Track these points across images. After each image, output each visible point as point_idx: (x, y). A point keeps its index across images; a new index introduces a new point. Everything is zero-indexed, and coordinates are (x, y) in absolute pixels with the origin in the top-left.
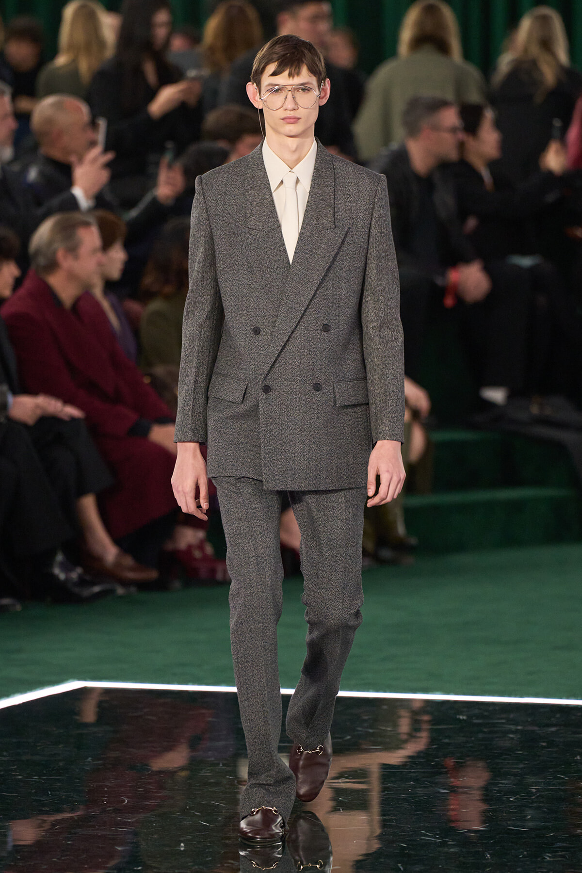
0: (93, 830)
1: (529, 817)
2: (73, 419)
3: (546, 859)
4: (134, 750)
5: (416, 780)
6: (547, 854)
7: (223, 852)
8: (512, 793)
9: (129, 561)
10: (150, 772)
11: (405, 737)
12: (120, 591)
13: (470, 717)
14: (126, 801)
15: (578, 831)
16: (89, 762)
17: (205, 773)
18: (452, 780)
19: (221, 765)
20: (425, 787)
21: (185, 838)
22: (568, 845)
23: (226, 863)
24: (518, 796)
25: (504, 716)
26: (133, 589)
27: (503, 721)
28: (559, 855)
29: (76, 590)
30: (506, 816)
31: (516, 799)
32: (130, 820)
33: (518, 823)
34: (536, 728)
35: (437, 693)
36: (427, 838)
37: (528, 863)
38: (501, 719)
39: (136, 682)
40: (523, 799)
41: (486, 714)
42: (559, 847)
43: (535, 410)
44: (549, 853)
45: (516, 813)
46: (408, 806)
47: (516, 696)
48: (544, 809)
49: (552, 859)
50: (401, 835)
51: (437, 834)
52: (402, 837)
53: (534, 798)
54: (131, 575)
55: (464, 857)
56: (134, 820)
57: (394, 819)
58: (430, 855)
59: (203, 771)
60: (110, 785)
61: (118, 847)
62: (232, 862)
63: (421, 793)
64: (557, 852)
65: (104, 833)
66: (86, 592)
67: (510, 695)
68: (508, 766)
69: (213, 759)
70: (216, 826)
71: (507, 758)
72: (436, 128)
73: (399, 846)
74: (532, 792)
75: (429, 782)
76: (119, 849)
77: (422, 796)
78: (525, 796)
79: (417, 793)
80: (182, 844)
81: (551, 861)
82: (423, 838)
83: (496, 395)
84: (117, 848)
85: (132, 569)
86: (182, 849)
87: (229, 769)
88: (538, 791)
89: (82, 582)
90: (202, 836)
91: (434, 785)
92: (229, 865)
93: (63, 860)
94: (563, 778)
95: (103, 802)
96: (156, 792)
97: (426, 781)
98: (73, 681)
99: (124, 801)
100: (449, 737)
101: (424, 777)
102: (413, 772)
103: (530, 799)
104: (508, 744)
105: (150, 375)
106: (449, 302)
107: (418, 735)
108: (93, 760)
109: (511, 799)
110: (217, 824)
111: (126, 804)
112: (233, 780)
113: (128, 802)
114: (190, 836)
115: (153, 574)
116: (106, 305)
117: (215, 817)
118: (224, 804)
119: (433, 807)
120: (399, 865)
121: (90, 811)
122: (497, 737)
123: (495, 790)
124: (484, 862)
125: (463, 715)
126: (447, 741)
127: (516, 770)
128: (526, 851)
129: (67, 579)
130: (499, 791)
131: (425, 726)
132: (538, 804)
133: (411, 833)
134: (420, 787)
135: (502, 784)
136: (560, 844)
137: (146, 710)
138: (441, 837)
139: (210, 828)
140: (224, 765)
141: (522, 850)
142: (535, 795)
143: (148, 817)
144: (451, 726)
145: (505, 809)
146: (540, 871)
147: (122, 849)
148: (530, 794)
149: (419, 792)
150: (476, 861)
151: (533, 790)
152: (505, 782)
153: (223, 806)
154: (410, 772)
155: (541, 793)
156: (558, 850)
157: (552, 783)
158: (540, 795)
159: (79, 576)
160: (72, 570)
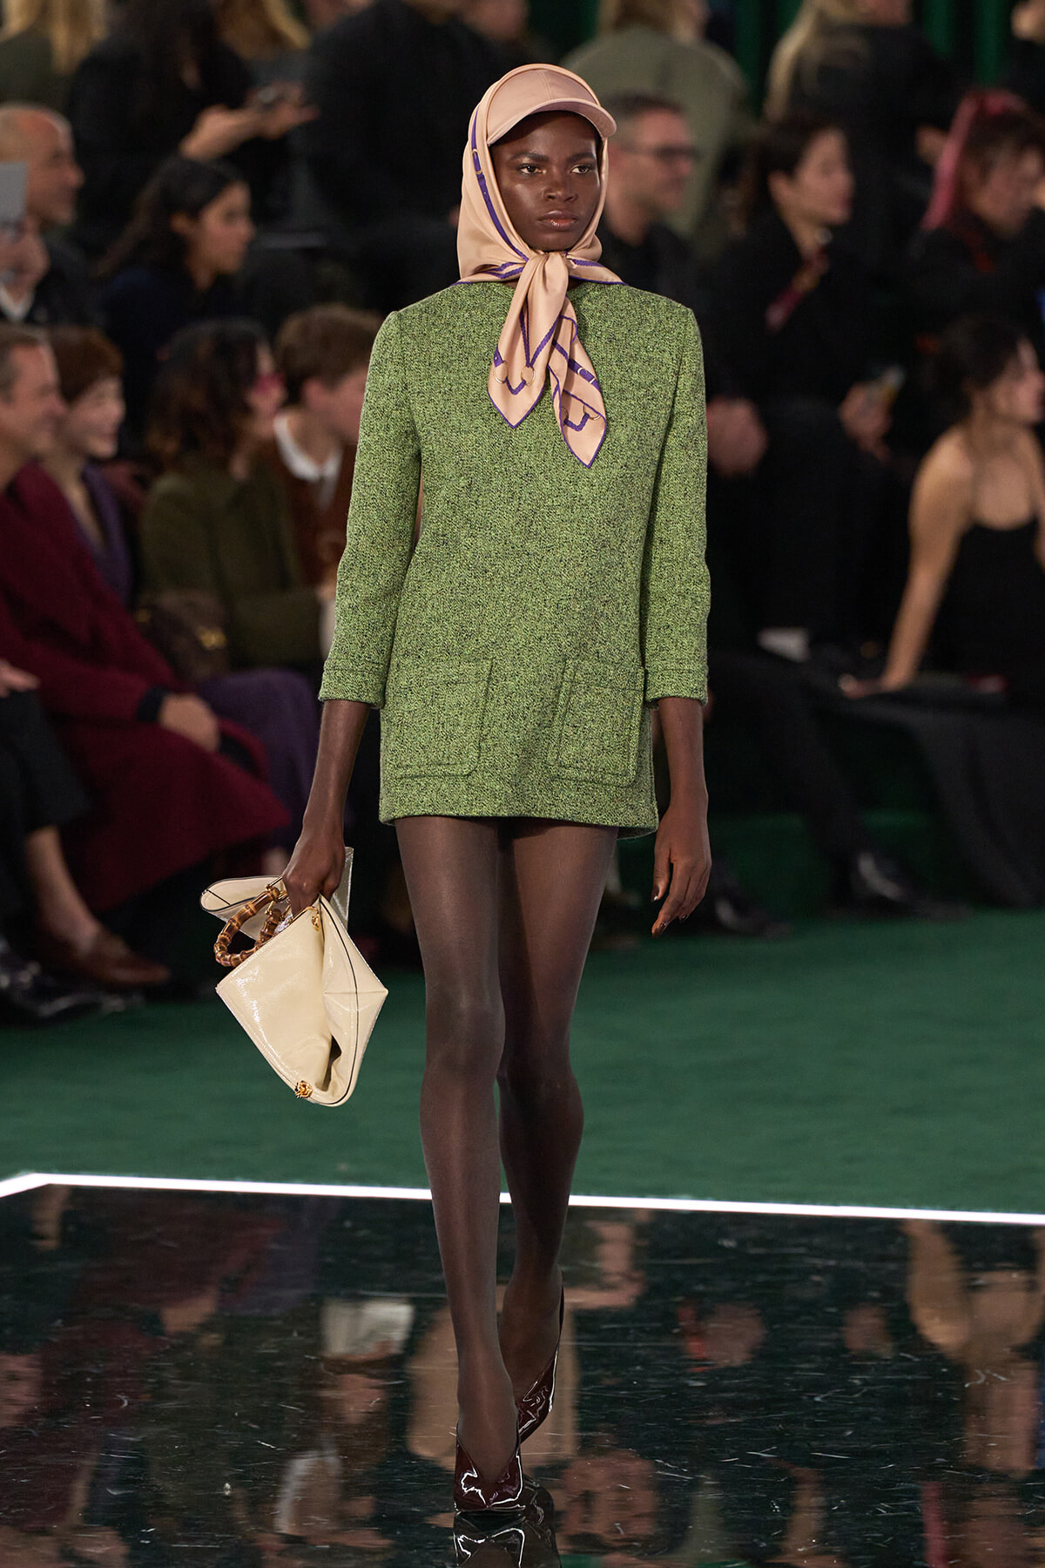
0: (66, 1457)
1: (849, 1433)
2: (17, 693)
3: (881, 1512)
5: (645, 1363)
8: (819, 1386)
9: (117, 949)
13: (742, 1243)
14: (126, 1404)
15: (938, 1459)
16: (58, 1328)
17: (265, 1348)
19: (295, 1334)
20: (660, 1376)
21: (232, 1473)
22: (919, 1486)
24: (830, 1394)
25: (804, 1240)
27: (802, 1250)
28: (905, 1506)
29: (29, 1005)
30: (807, 1431)
31: (823, 1399)
32: (131, 1439)
33: (830, 1445)
34: (860, 1264)
35: (684, 1196)
36: (667, 1474)
37: (848, 1521)
38: (800, 1246)
39: (141, 1176)
40: (840, 1399)
41: (771, 1236)
42: (904, 1492)
44: (884, 1502)
45: (825, 1425)
46: (632, 1413)
48: (877, 1418)
49: (890, 1514)
50: (620, 1467)
51: (684, 1467)
52: (621, 1471)
53: (858, 1398)
55: (733, 1509)
56: (139, 1438)
58: (673, 1506)
59: (263, 1345)
60: (95, 1371)
61: (112, 1490)
62: (318, 1519)
63: (656, 1387)
64: (898, 1499)
66: (47, 1009)
67: (814, 1201)
68: (810, 1336)
69: (279, 1322)
70: (289, 1450)
71: (809, 1320)
73: (617, 1488)
74: (854, 1386)
75: (668, 1366)
76: (115, 1493)
77: (658, 1393)
78: (842, 1393)
79: (648, 1388)
80: (227, 1485)
82: (660, 1472)
83: (789, 643)
84: (110, 1491)
86: (227, 1493)
87: (309, 1341)
88: (865, 1383)
89: (41, 991)
90: (262, 1468)
91: (677, 1373)
93: (14, 1514)
94: (909, 1360)
95: (84, 1404)
96: (177, 1384)
97: (665, 1365)
98: (27, 1174)
99: (121, 1402)
100: (704, 1281)
101: (659, 1358)
102: (640, 1348)
103: (851, 1399)
104: (808, 1294)
108: (64, 1325)
109: (818, 1399)
110: (289, 1445)
111: (126, 1407)
112: (316, 1362)
113: (129, 1404)
114: (240, 1468)
115: (161, 973)
117: (285, 1432)
118: (302, 1408)
119: (676, 1413)
120: (618, 1524)
121: (61, 1421)
122: (790, 1281)
123: (786, 1381)
124: (769, 1518)
125: (730, 1239)
126: (701, 1288)
127: (823, 1344)
128: (844, 1498)
129: (12, 986)
130: (795, 1384)
132: (865, 1409)
134: (653, 1376)
135: (802, 1370)
136: (906, 1483)
137: (159, 1229)
138: (692, 1472)
139: (277, 1453)
140: (300, 1334)
141: (837, 1497)
142: (860, 1391)
143: (166, 1432)
144: (709, 1261)
145: (806, 1418)
146: (869, 1537)
147: (120, 1493)
148: (851, 1389)
149: (652, 1386)
150: (754, 1517)
151: (856, 1381)
152: (807, 1366)
153: (302, 1411)
154: (635, 1348)
155: (870, 1388)
156: (900, 1495)
157: (890, 1368)
158: (869, 1390)
159: (35, 978)
160: (21, 967)
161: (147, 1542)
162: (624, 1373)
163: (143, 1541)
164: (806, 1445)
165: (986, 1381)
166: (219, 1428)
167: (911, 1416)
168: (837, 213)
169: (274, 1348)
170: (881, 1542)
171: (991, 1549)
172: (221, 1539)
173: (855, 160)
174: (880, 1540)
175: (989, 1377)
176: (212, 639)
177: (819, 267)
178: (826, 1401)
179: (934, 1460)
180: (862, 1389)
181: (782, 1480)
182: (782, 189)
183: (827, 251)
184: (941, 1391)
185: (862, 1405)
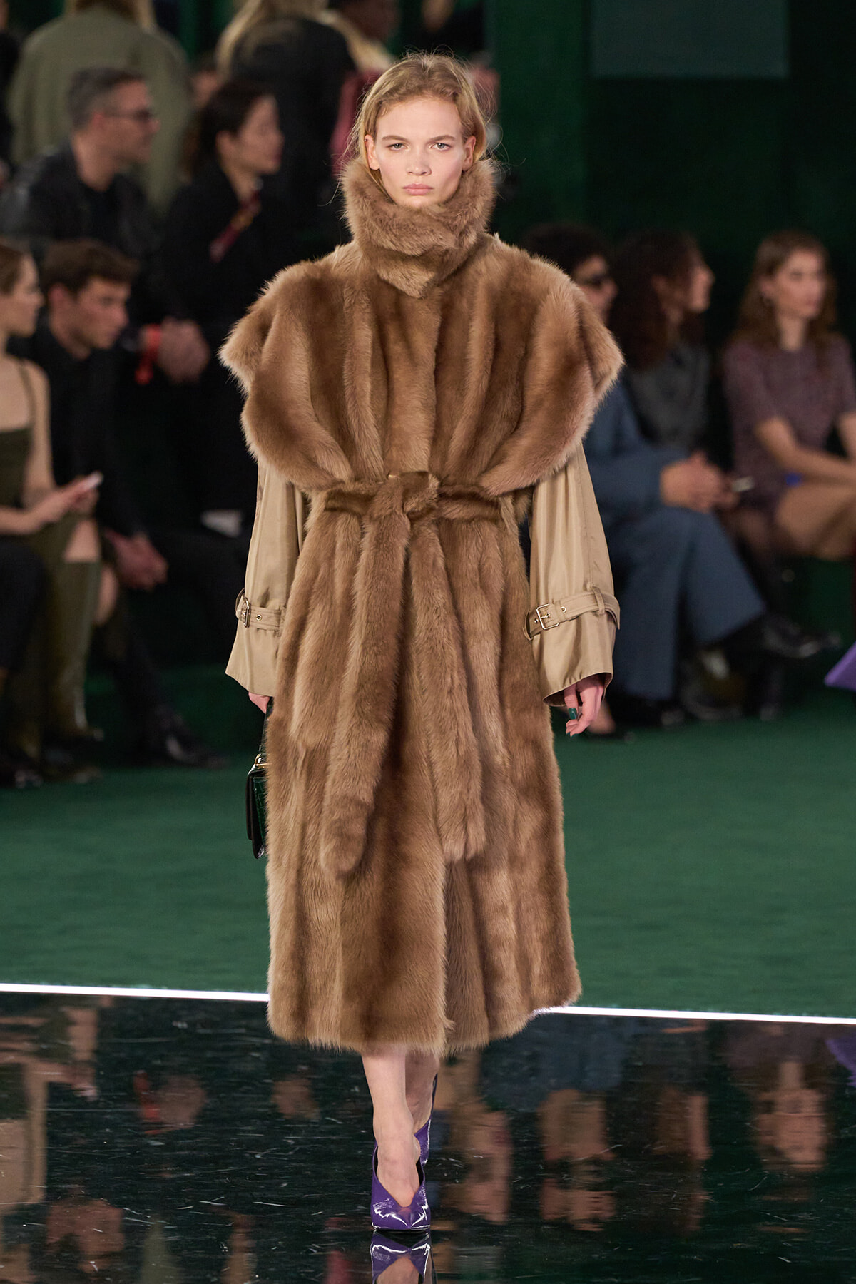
1: (285, 1185)
3: (312, 1252)
5: (113, 1126)
6: (314, 1245)
8: (258, 1145)
13: (192, 1025)
20: (125, 1136)
22: (343, 1230)
24: (268, 1151)
25: (243, 1023)
27: (243, 1031)
28: (333, 1246)
30: (250, 1184)
31: (262, 1156)
33: (269, 1195)
36: (134, 1220)
37: (286, 1259)
38: (240, 1027)
40: (276, 1156)
41: (216, 1019)
42: (333, 1235)
44: (316, 1243)
45: (265, 1178)
46: (103, 1168)
48: (307, 1172)
49: (321, 1253)
50: (93, 1214)
51: (148, 1213)
52: (94, 1217)
53: (292, 1155)
55: (188, 1250)
58: (139, 1247)
63: (122, 1146)
64: (328, 1241)
68: (251, 1103)
71: (249, 1090)
72: (112, 113)
73: (89, 1231)
74: (288, 1145)
75: (131, 1128)
77: (123, 1151)
78: (278, 1151)
79: (116, 1147)
81: (320, 1255)
82: (126, 1218)
83: (225, 523)
88: (297, 1142)
91: (140, 1134)
94: (334, 1123)
97: (129, 1127)
100: (161, 1057)
101: (124, 1121)
102: (107, 1113)
103: (286, 1156)
104: (249, 1067)
106: (144, 375)
109: (258, 1156)
119: (138, 1168)
120: (92, 1263)
122: (234, 1057)
123: (232, 1141)
124: (219, 1257)
125: (182, 1022)
126: (159, 1062)
127: (261, 1110)
128: (281, 1240)
130: (239, 1144)
132: (298, 1165)
133: (108, 1211)
134: (120, 1137)
135: (244, 1131)
136: (334, 1228)
138: (154, 1218)
141: (276, 1239)
142: (292, 1149)
144: (164, 1040)
145: (248, 1172)
146: (303, 1273)
148: (286, 1148)
149: (119, 1145)
150: (207, 1256)
151: (289, 1141)
152: (249, 1128)
154: (104, 1113)
155: (302, 1147)
156: (329, 1237)
157: (317, 1130)
158: (301, 1149)
162: (95, 1134)
164: (249, 1196)
167: (336, 1171)
168: (270, 165)
170: (313, 1277)
173: (284, 121)
174: (312, 1275)
177: (252, 210)
178: (264, 1158)
179: (356, 1208)
180: (295, 1148)
181: (230, 1225)
182: (226, 144)
183: (258, 196)
184: (360, 1149)
185: (295, 1161)
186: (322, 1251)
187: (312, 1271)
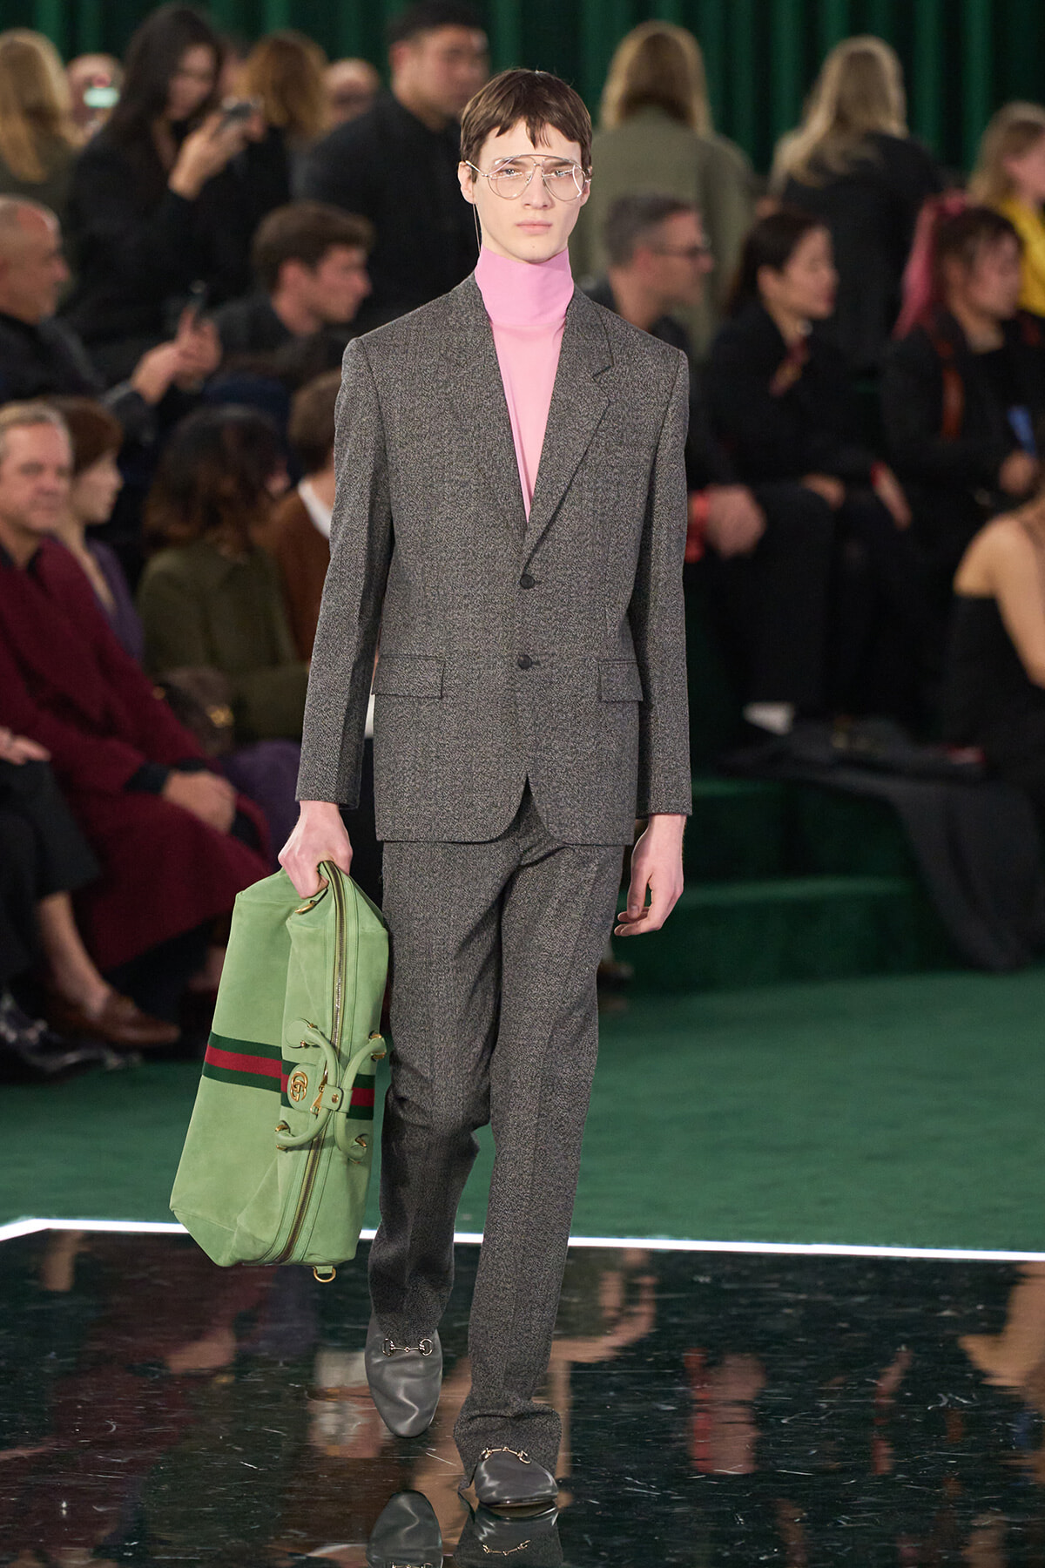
0: (54, 1478)
1: (814, 1452)
2: (30, 763)
3: (841, 1524)
4: (129, 1339)
5: (618, 1389)
6: (843, 1517)
7: (279, 1514)
8: (786, 1410)
9: (128, 1010)
10: (157, 1377)
11: (611, 1314)
12: (113, 1061)
13: (716, 1279)
14: (114, 1428)
16: (51, 1359)
17: (252, 1377)
18: (681, 1388)
19: (281, 1364)
20: (634, 1402)
21: (215, 1491)
22: (879, 1500)
23: (284, 1534)
24: (796, 1416)
25: (777, 1276)
26: (136, 1059)
27: (775, 1285)
28: (864, 1518)
29: (36, 1060)
30: (777, 1450)
31: (790, 1421)
32: (118, 1461)
33: (795, 1463)
34: (830, 1298)
35: (659, 1236)
36: (635, 1490)
37: (809, 1531)
38: (774, 1281)
39: (135, 1220)
40: (806, 1421)
41: (745, 1273)
42: (863, 1505)
43: (840, 743)
44: (845, 1514)
45: (791, 1444)
46: (604, 1434)
47: (797, 1241)
48: (841, 1438)
49: (851, 1525)
50: (590, 1485)
51: (652, 1483)
52: (591, 1488)
53: (824, 1420)
54: (132, 1034)
55: (698, 1522)
56: (125, 1460)
57: (580, 1457)
58: (640, 1518)
59: (250, 1374)
60: (85, 1399)
61: (98, 1507)
62: (297, 1532)
63: (628, 1411)
64: (860, 1512)
65: (74, 1483)
66: (54, 1063)
67: (787, 1239)
68: (780, 1364)
69: (266, 1354)
70: (270, 1470)
71: (778, 1349)
72: (661, 250)
73: (587, 1503)
74: (818, 1409)
75: (642, 1392)
76: (100, 1510)
77: (629, 1416)
78: (808, 1416)
79: (621, 1412)
80: (209, 1502)
81: (849, 1528)
82: (629, 1489)
83: (774, 717)
84: (95, 1508)
85: (133, 1024)
86: (208, 1510)
87: (295, 1371)
88: (831, 1406)
89: (46, 1046)
90: (246, 1488)
91: (649, 1397)
92: (290, 1537)
94: (875, 1385)
95: (75, 1428)
96: (167, 1412)
97: (637, 1390)
98: (28, 1219)
99: (111, 1428)
100: (677, 1314)
101: (632, 1384)
102: (614, 1375)
103: (816, 1422)
104: (779, 1325)
105: (166, 686)
106: (693, 551)
107: (636, 1309)
108: (58, 1356)
109: (784, 1421)
110: (270, 1465)
111: (114, 1432)
112: (301, 1390)
113: (117, 1429)
114: (224, 1487)
115: (171, 1033)
116: (88, 563)
117: (267, 1454)
118: (285, 1432)
119: (648, 1436)
120: (586, 1536)
121: (50, 1444)
122: (763, 1314)
123: (756, 1405)
124: (733, 1530)
125: (705, 1276)
126: (675, 1320)
127: (793, 1371)
128: (806, 1511)
129: (19, 1040)
130: (763, 1408)
131: (646, 1295)
132: (831, 1430)
133: (608, 1481)
134: (626, 1402)
135: (769, 1394)
136: (867, 1498)
137: (155, 1268)
138: (660, 1488)
139: (259, 1474)
140: (286, 1364)
141: (800, 1510)
142: (825, 1414)
143: (153, 1455)
144: (683, 1295)
145: (772, 1439)
146: (831, 1546)
147: (105, 1510)
148: (817, 1411)
149: (624, 1410)
150: (719, 1529)
151: (821, 1405)
152: (777, 1391)
153: (285, 1435)
154: (610, 1375)
155: (835, 1411)
156: (862, 1508)
157: (855, 1393)
158: (834, 1413)
159: (41, 1035)
160: (28, 1026)
161: (130, 1554)
162: (597, 1398)
163: (125, 1554)
164: (771, 1463)
165: (948, 1403)
166: (202, 1451)
167: (874, 1437)
168: (821, 308)
169: (260, 1377)
170: (841, 1551)
171: (946, 1557)
172: (201, 1551)
174: (840, 1549)
175: (951, 1400)
176: (221, 716)
177: (801, 357)
178: (792, 1424)
179: (895, 1477)
180: (828, 1412)
181: (747, 1495)
182: (769, 282)
183: (809, 342)
184: (904, 1413)
185: (827, 1426)
186: (852, 1523)
187: (838, 1544)
